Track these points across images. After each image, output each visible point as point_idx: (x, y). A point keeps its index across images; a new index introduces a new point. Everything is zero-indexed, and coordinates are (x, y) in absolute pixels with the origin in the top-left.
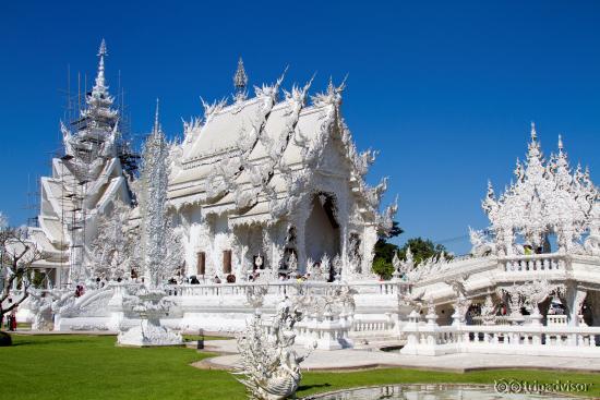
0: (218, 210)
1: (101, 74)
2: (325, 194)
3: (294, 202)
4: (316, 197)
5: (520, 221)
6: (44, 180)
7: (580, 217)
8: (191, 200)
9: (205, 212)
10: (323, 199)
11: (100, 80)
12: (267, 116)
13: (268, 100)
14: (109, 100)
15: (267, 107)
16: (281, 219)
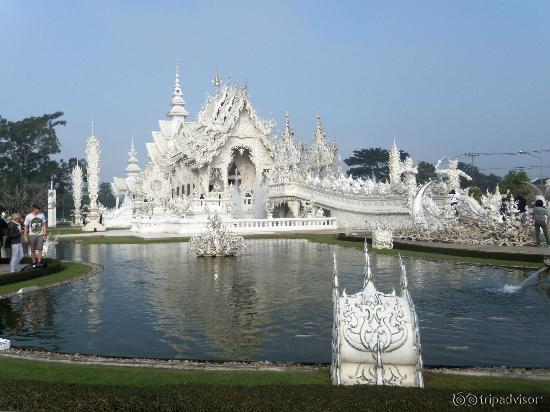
0: (186, 161)
2: (244, 148)
3: (214, 157)
4: (236, 152)
6: (147, 144)
8: (182, 156)
10: (242, 151)
11: (177, 80)
12: (222, 104)
14: (181, 93)
16: (206, 165)
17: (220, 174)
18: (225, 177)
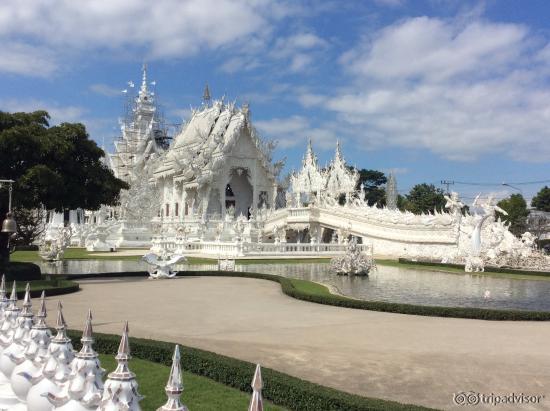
0: (180, 179)
1: (144, 83)
2: (242, 169)
3: (214, 176)
4: (234, 171)
5: (303, 189)
6: (110, 156)
7: (323, 188)
8: (169, 172)
9: (175, 180)
10: (240, 172)
12: (216, 120)
13: (217, 110)
15: (216, 114)
16: (206, 185)
17: (218, 195)
18: (223, 198)
